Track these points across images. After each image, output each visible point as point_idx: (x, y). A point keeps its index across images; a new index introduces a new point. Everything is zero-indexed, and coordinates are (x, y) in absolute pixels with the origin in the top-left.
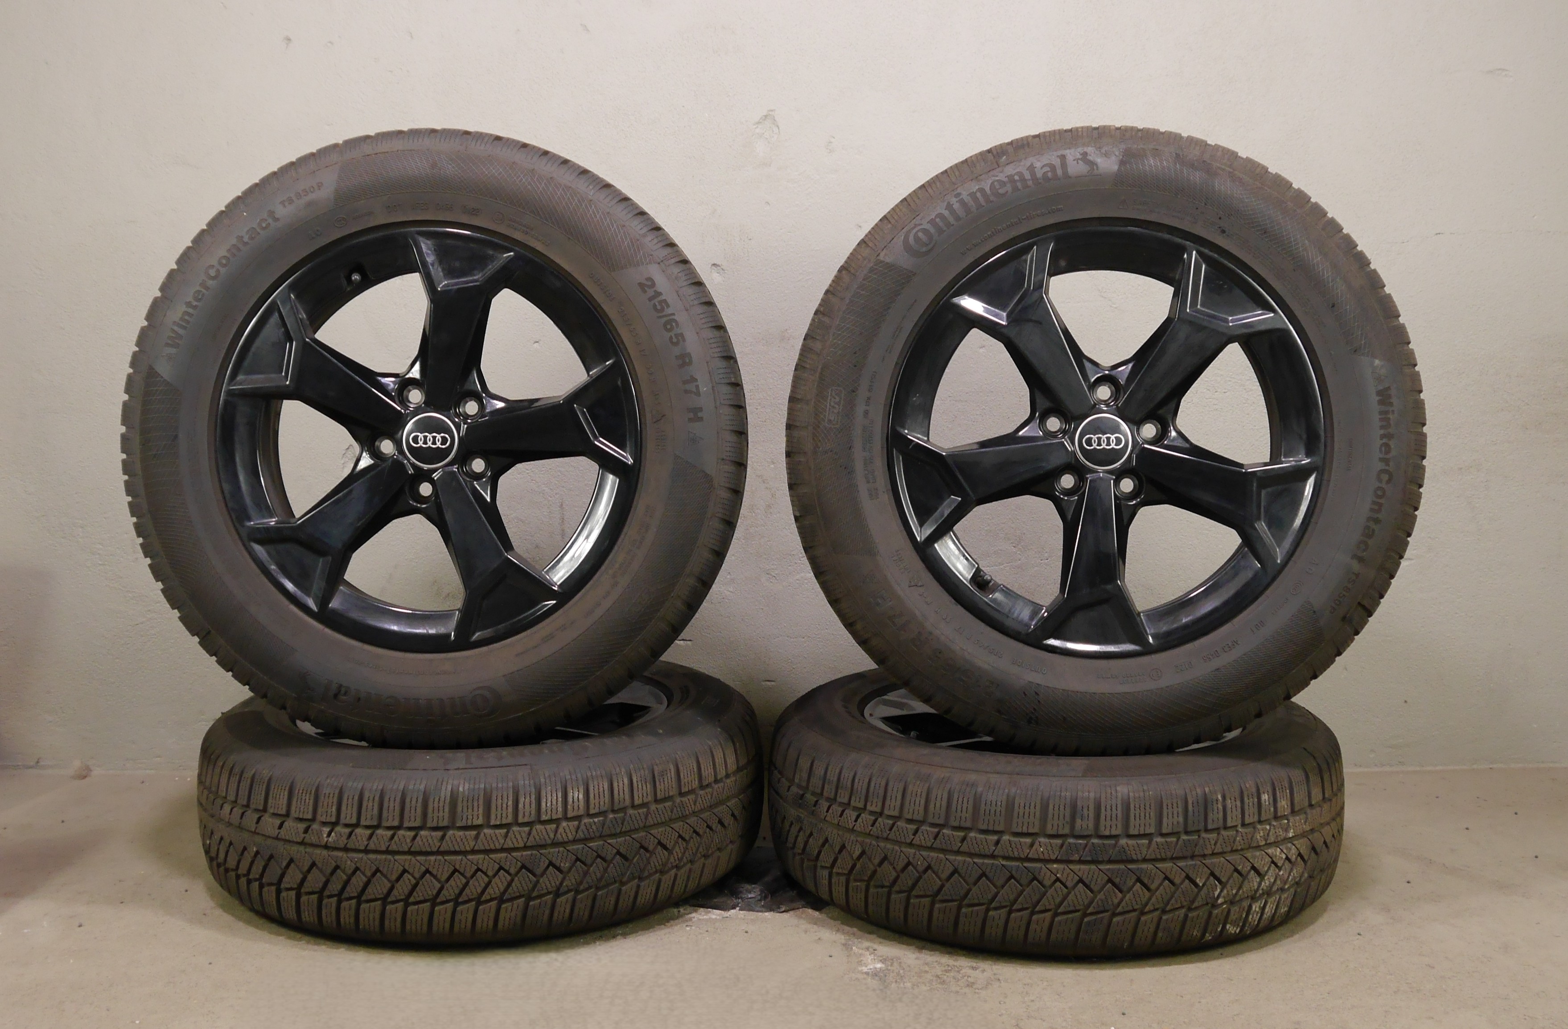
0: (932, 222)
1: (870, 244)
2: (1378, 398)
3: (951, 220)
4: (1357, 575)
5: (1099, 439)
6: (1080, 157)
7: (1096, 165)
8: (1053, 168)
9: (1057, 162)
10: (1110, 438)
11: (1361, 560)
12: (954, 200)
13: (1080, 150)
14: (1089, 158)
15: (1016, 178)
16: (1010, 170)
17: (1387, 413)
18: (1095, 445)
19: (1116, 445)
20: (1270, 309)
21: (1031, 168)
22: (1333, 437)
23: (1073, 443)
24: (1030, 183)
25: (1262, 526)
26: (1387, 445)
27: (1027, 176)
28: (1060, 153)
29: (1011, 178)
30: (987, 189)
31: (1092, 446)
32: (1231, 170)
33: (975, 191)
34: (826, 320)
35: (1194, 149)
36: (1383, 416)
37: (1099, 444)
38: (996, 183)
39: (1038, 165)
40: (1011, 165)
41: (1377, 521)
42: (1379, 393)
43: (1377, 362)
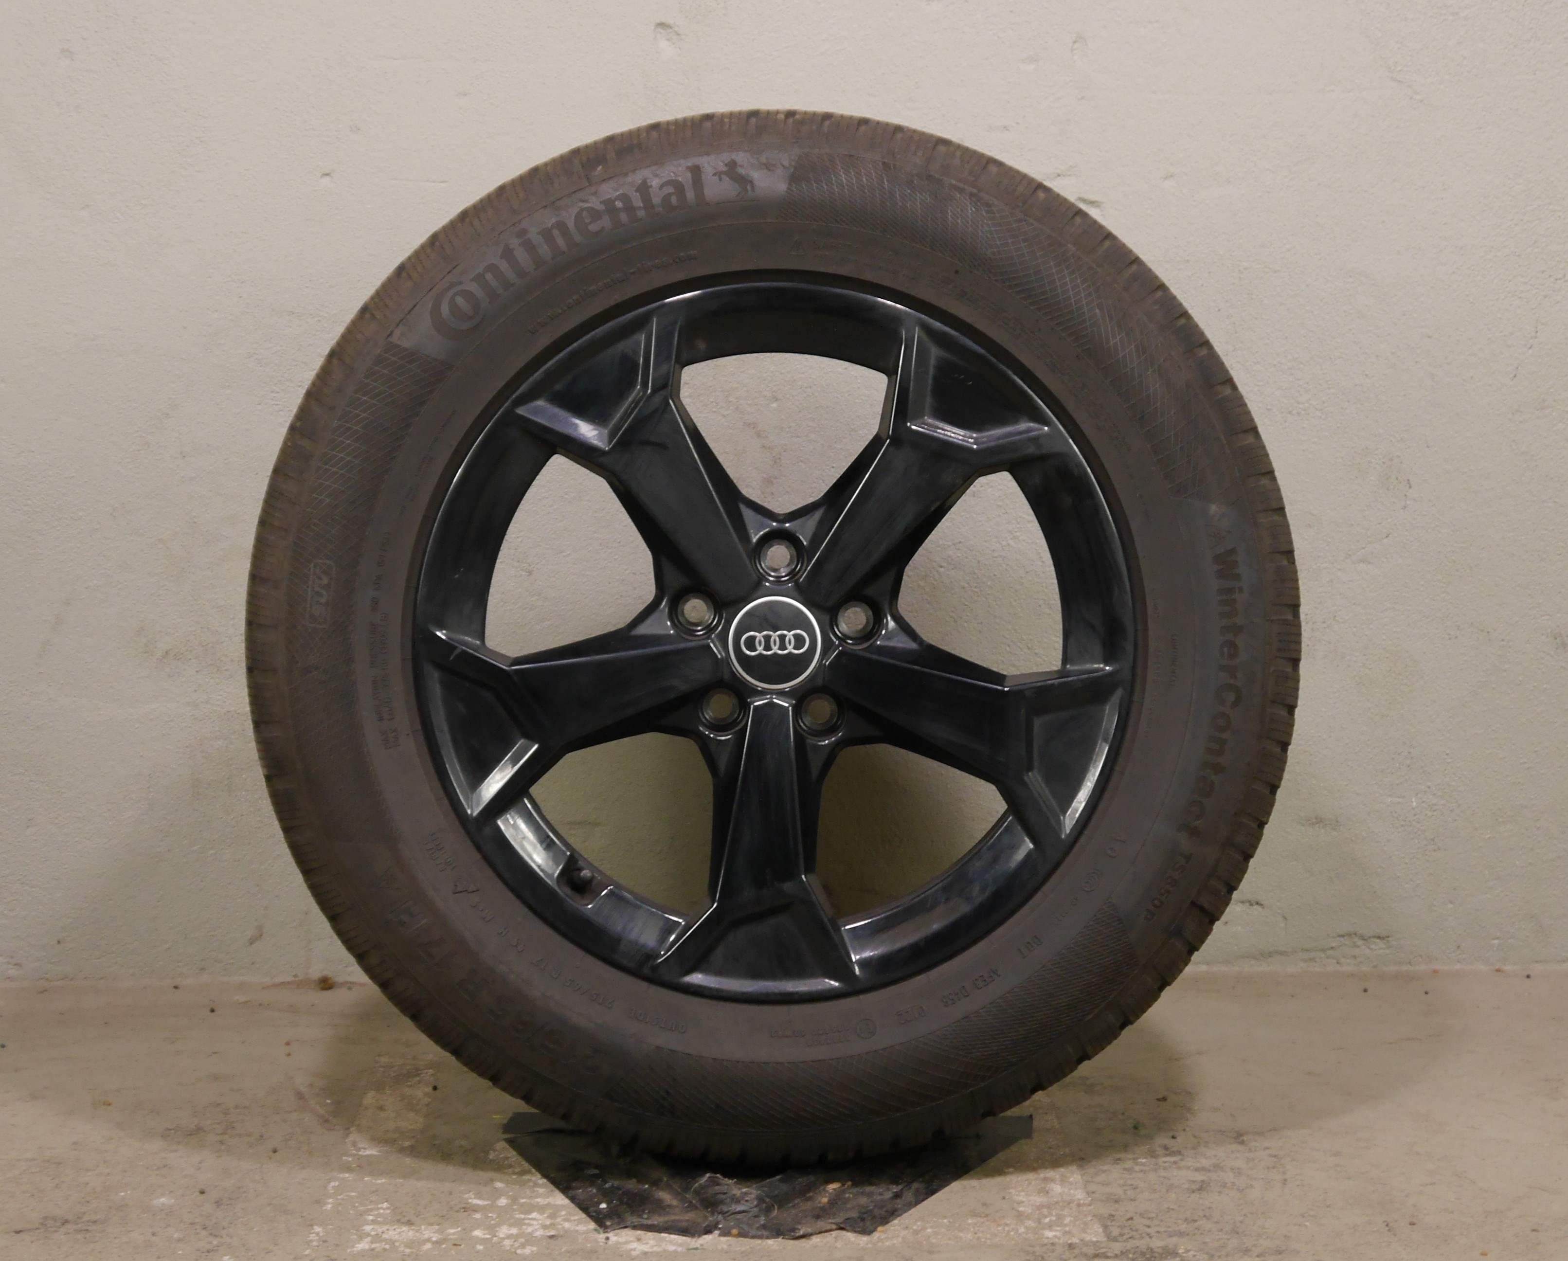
0: (479, 278)
1: (378, 315)
2: (1216, 567)
3: (511, 276)
4: (1188, 858)
5: (767, 638)
6: (725, 169)
7: (751, 182)
8: (679, 187)
9: (686, 178)
10: (785, 636)
11: (1193, 832)
12: (514, 242)
13: (726, 157)
14: (741, 171)
15: (619, 204)
16: (609, 190)
17: (1230, 591)
18: (760, 649)
19: (795, 648)
20: (1042, 419)
21: (644, 188)
22: (1146, 629)
23: (726, 647)
24: (641, 214)
25: (1035, 779)
26: (1232, 645)
27: (637, 202)
28: (690, 162)
29: (609, 204)
30: (571, 224)
31: (755, 650)
32: (975, 191)
33: (550, 225)
34: (305, 443)
35: (915, 154)
36: (1224, 597)
37: (768, 648)
38: (585, 214)
39: (655, 183)
40: (611, 184)
41: (1218, 769)
42: (1217, 559)
43: (1213, 508)
